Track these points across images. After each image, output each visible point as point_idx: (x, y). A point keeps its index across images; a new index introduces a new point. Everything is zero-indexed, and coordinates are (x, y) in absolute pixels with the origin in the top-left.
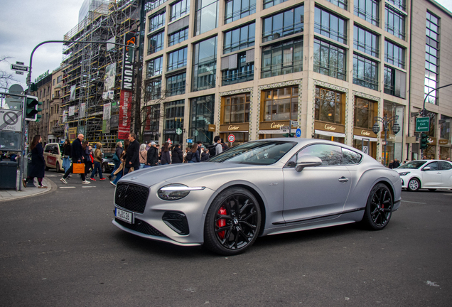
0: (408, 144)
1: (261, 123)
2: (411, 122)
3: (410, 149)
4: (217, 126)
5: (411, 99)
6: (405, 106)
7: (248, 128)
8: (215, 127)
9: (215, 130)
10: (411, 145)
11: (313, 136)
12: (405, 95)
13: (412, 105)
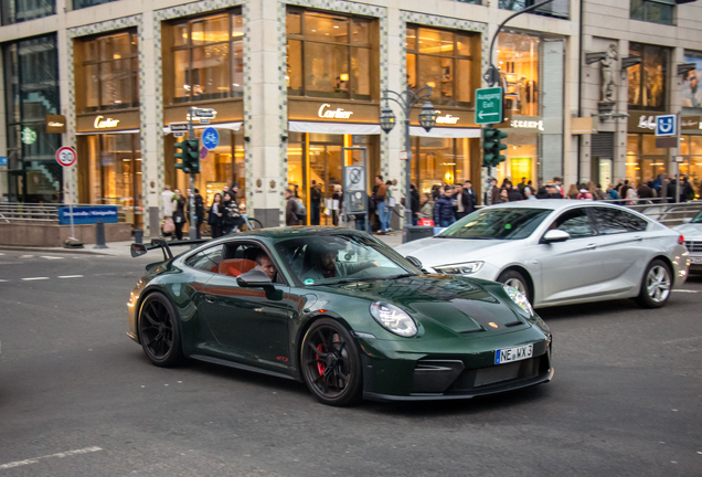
0: (579, 137)
1: (165, 108)
2: (585, 79)
3: (587, 150)
4: (68, 117)
5: (586, 16)
6: (567, 37)
7: (139, 121)
8: (63, 120)
9: (64, 129)
10: (587, 139)
11: (284, 139)
12: (569, 7)
13: (588, 31)
